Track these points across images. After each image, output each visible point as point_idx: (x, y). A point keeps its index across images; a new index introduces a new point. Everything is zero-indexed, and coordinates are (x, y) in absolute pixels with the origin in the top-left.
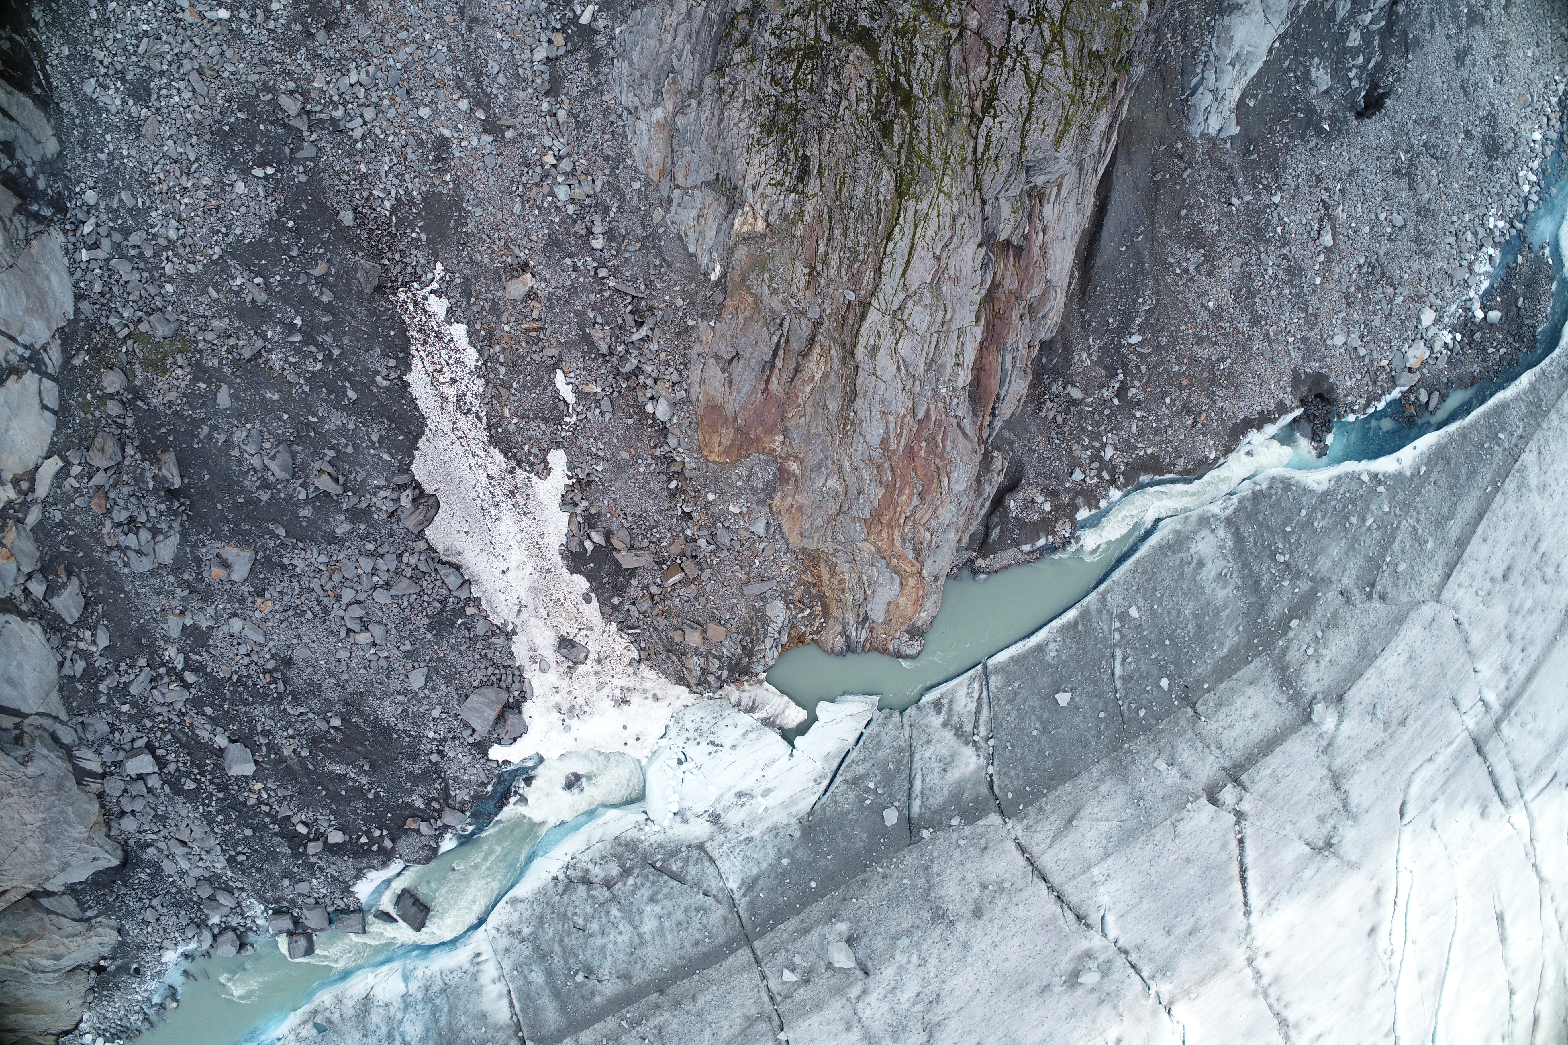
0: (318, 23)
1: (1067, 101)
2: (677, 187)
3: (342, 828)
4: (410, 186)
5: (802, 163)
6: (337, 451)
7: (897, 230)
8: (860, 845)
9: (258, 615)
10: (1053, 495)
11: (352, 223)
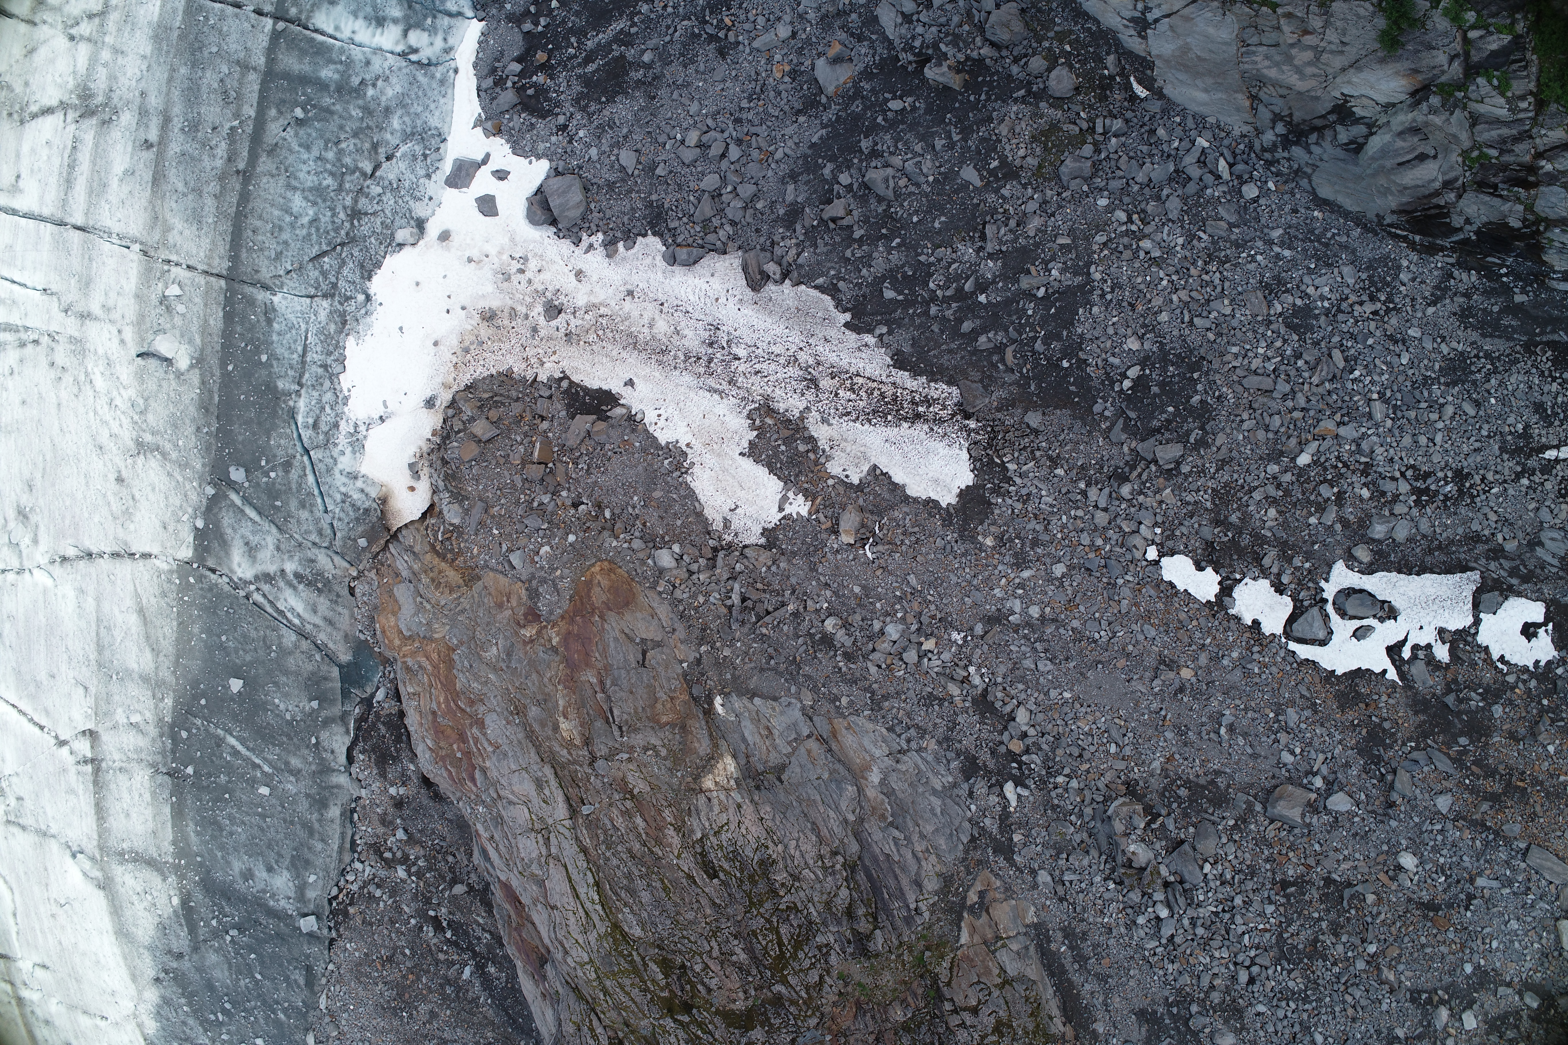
0: (1221, 540)
2: (808, 737)
4: (1009, 501)
5: (713, 868)
6: (855, 242)
7: (596, 898)
8: (236, 429)
9: (778, 57)
10: (400, 803)
11: (1026, 420)
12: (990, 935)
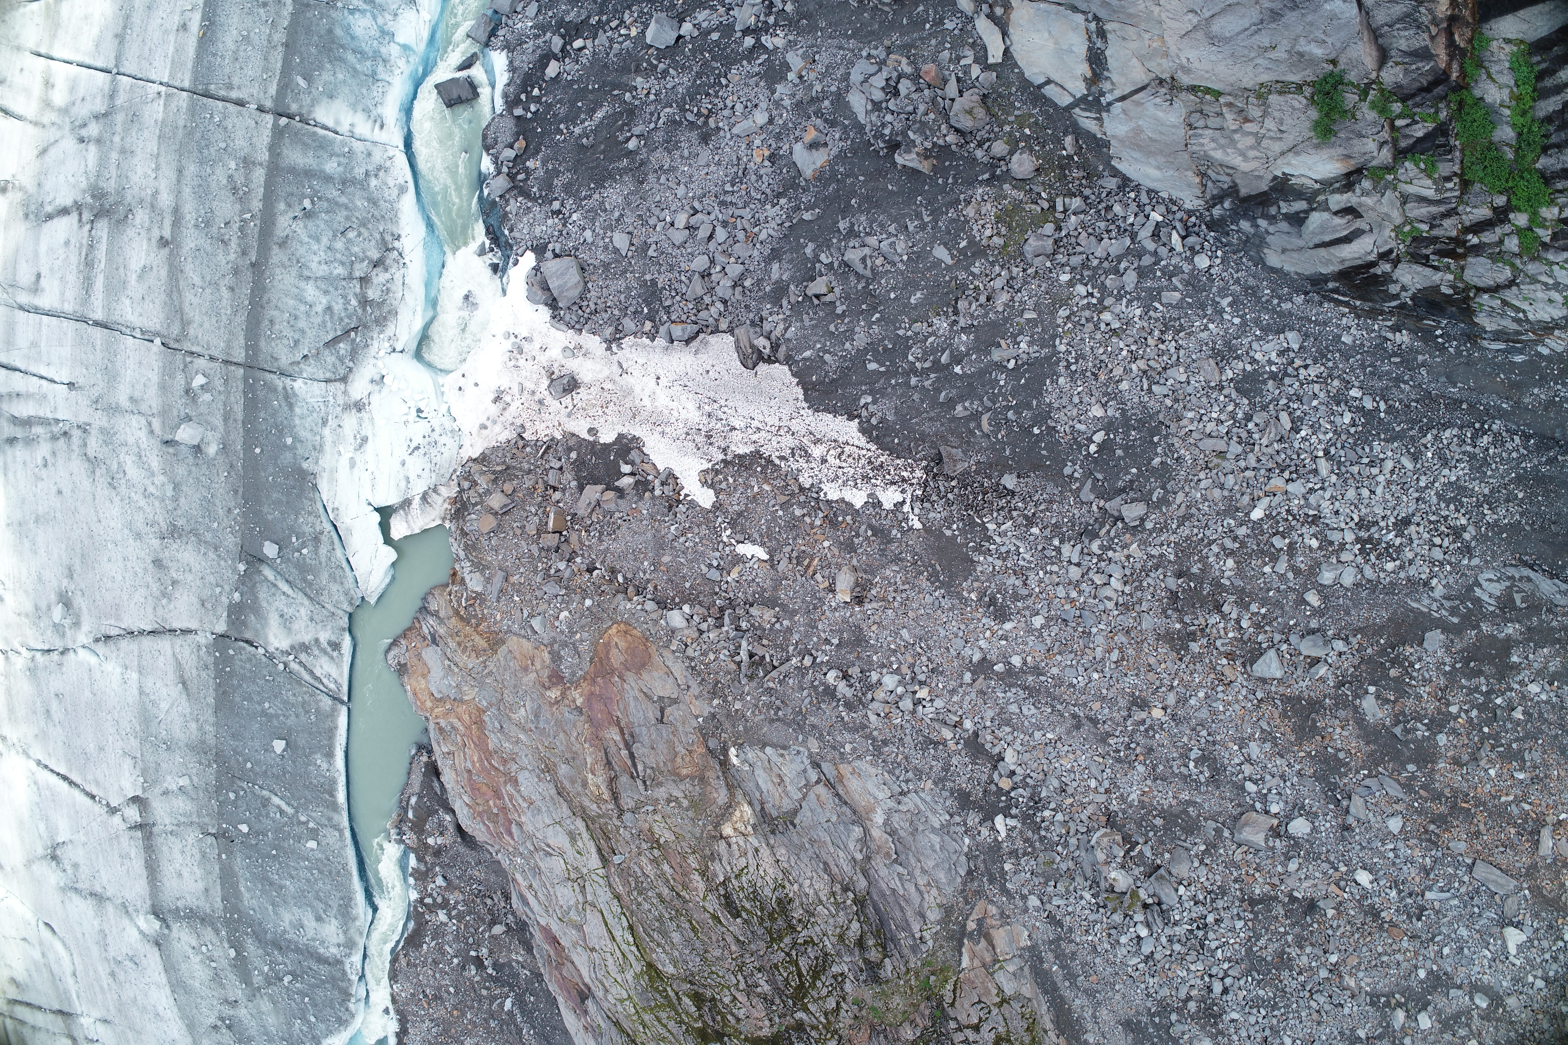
0: (1184, 590)
2: (818, 782)
3: (556, 79)
4: (990, 559)
6: (838, 317)
7: (631, 939)
8: (265, 509)
9: (758, 142)
10: (438, 852)
11: (1003, 482)
12: (988, 959)
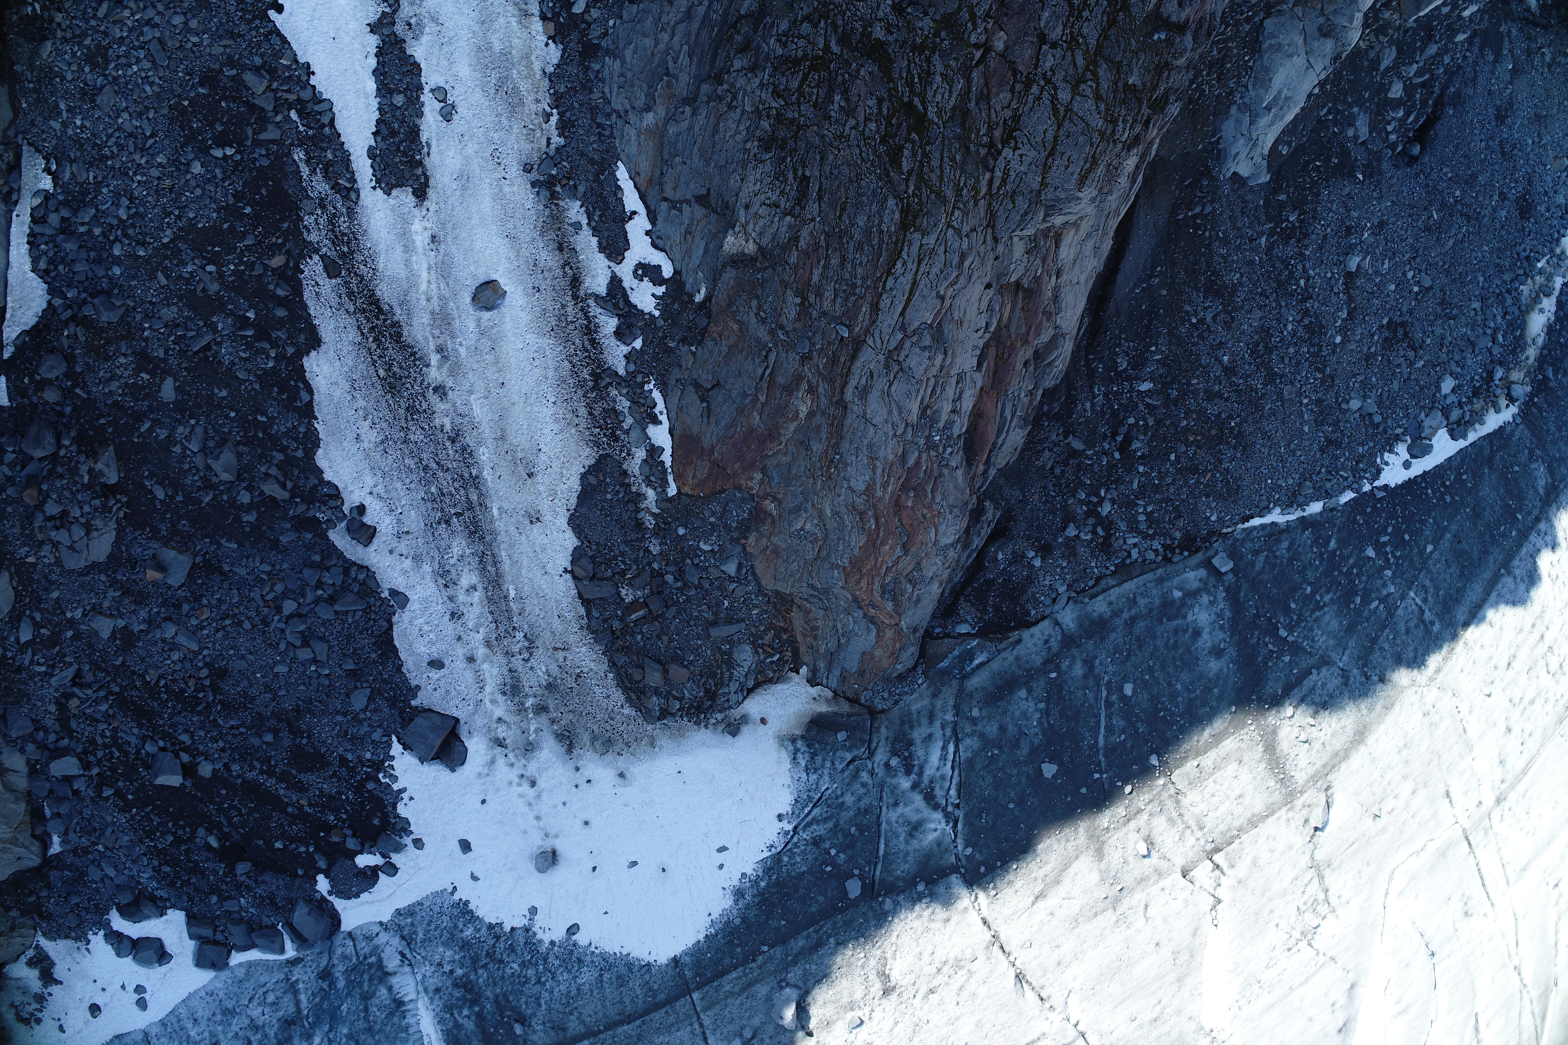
1: (1096, 138)
2: (666, 199)
5: (800, 184)
6: (286, 455)
7: (899, 264)
9: (194, 622)
10: (1044, 549)
